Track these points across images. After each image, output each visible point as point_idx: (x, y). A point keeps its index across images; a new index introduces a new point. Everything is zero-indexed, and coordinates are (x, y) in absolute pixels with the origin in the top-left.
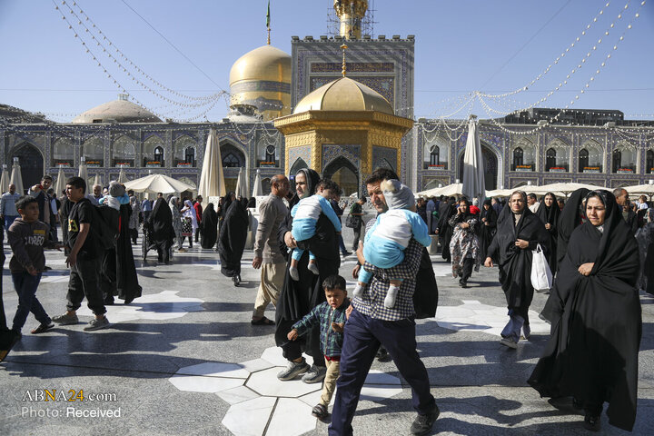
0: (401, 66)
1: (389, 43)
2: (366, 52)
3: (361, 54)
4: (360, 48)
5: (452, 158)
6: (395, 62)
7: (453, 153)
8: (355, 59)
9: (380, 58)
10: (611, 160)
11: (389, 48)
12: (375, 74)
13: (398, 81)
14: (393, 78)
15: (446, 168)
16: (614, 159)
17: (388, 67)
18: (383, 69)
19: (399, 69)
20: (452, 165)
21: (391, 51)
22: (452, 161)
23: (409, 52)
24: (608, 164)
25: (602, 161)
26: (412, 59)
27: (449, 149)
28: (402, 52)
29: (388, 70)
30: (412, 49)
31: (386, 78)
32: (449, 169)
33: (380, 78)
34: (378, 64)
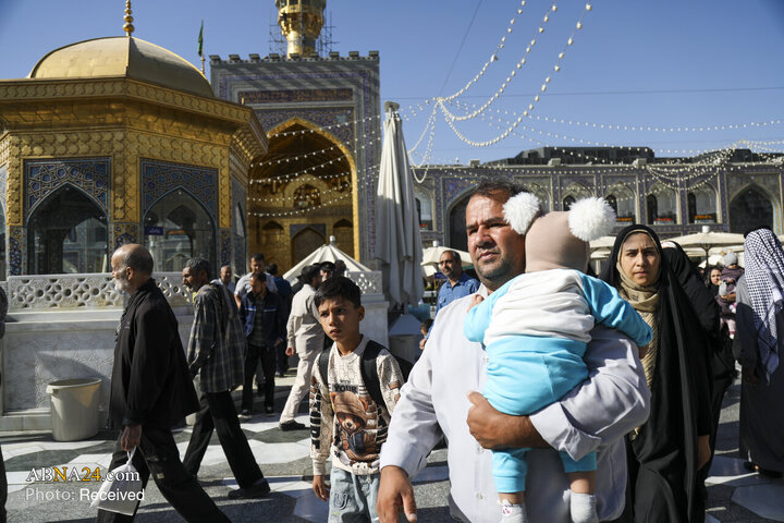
0: (361, 92)
1: (344, 62)
2: (313, 75)
3: (307, 78)
4: (306, 70)
5: (438, 213)
6: (353, 87)
7: (438, 207)
8: (299, 84)
9: (333, 83)
10: (646, 208)
11: (344, 69)
12: (328, 104)
13: (359, 112)
14: (352, 109)
15: (430, 228)
16: (648, 207)
17: (345, 94)
18: (338, 98)
19: (359, 96)
20: (439, 224)
21: (348, 73)
22: (438, 218)
23: (373, 73)
24: (642, 213)
25: (633, 208)
26: (377, 83)
27: (433, 202)
28: (363, 74)
29: (344, 98)
30: (377, 70)
31: (342, 109)
32: (435, 229)
33: (334, 109)
34: (331, 91)
